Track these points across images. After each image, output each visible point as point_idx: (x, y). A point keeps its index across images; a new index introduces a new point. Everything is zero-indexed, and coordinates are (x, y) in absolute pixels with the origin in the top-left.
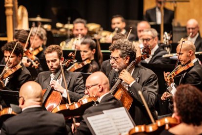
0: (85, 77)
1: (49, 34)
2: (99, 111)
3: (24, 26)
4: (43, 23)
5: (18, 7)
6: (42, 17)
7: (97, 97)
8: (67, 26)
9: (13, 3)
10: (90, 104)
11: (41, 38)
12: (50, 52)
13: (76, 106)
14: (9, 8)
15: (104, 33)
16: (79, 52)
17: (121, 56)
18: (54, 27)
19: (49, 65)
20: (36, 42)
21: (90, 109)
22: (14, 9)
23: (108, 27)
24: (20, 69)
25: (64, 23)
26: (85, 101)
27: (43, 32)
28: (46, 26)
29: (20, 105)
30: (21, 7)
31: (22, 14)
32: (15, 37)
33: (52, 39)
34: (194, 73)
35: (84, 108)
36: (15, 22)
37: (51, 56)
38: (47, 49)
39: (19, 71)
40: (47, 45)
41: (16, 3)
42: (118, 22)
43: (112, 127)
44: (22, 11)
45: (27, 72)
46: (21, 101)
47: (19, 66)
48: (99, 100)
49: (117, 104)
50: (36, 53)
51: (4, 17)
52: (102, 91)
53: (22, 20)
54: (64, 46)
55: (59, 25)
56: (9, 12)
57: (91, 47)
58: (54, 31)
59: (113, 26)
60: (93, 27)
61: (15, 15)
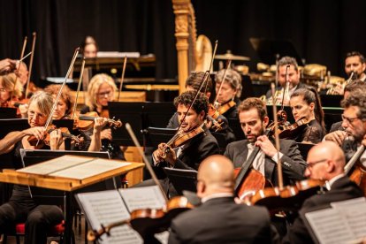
0: (305, 151)
1: (245, 79)
3: (206, 66)
4: (236, 63)
5: (197, 37)
6: (234, 53)
8: (274, 68)
9: (189, 31)
10: (313, 191)
11: (233, 86)
12: (246, 109)
14: (182, 38)
15: (334, 80)
16: (288, 110)
17: (360, 117)
18: (253, 69)
19: (246, 129)
20: (224, 92)
22: (189, 40)
23: (339, 70)
24: (202, 133)
25: (270, 62)
27: (237, 77)
28: (240, 68)
30: (201, 38)
31: (204, 48)
32: (189, 83)
33: (252, 89)
36: (193, 61)
40: (243, 97)
41: (194, 30)
43: (344, 229)
44: (202, 43)
45: (211, 138)
46: (200, 187)
47: (200, 130)
48: (328, 186)
50: (224, 109)
51: (175, 53)
52: (333, 170)
53: (202, 57)
55: (261, 66)
56: (182, 45)
57: (307, 100)
58: (253, 76)
59: (348, 70)
60: (314, 69)
61: (191, 50)
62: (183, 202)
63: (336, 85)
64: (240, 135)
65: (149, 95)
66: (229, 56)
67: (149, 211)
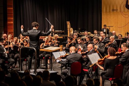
0: (87, 45)
1: (78, 34)
2: (91, 54)
3: (72, 33)
4: (77, 32)
7: (90, 50)
10: (88, 52)
11: (76, 36)
12: (79, 39)
13: (85, 53)
15: (92, 34)
16: (85, 39)
17: (96, 40)
18: (79, 33)
19: (78, 42)
20: (75, 37)
21: (89, 53)
22: (69, 28)
23: (93, 33)
25: (82, 32)
26: (87, 51)
27: (77, 34)
29: (70, 52)
32: (70, 35)
33: (79, 36)
34: (113, 44)
35: (87, 53)
36: (70, 32)
37: (79, 40)
38: (78, 38)
39: (71, 44)
40: (78, 37)
42: (95, 32)
44: (71, 29)
45: (73, 44)
46: (70, 51)
47: (71, 42)
48: (91, 51)
49: (95, 52)
50: (75, 39)
51: (67, 30)
52: (91, 49)
54: (82, 38)
55: (81, 32)
56: (68, 29)
57: (88, 38)
60: (89, 33)
61: (70, 30)
62: (68, 54)
63: (92, 35)
64: (77, 43)
65: (63, 37)
66: (76, 31)
67: (63, 56)
